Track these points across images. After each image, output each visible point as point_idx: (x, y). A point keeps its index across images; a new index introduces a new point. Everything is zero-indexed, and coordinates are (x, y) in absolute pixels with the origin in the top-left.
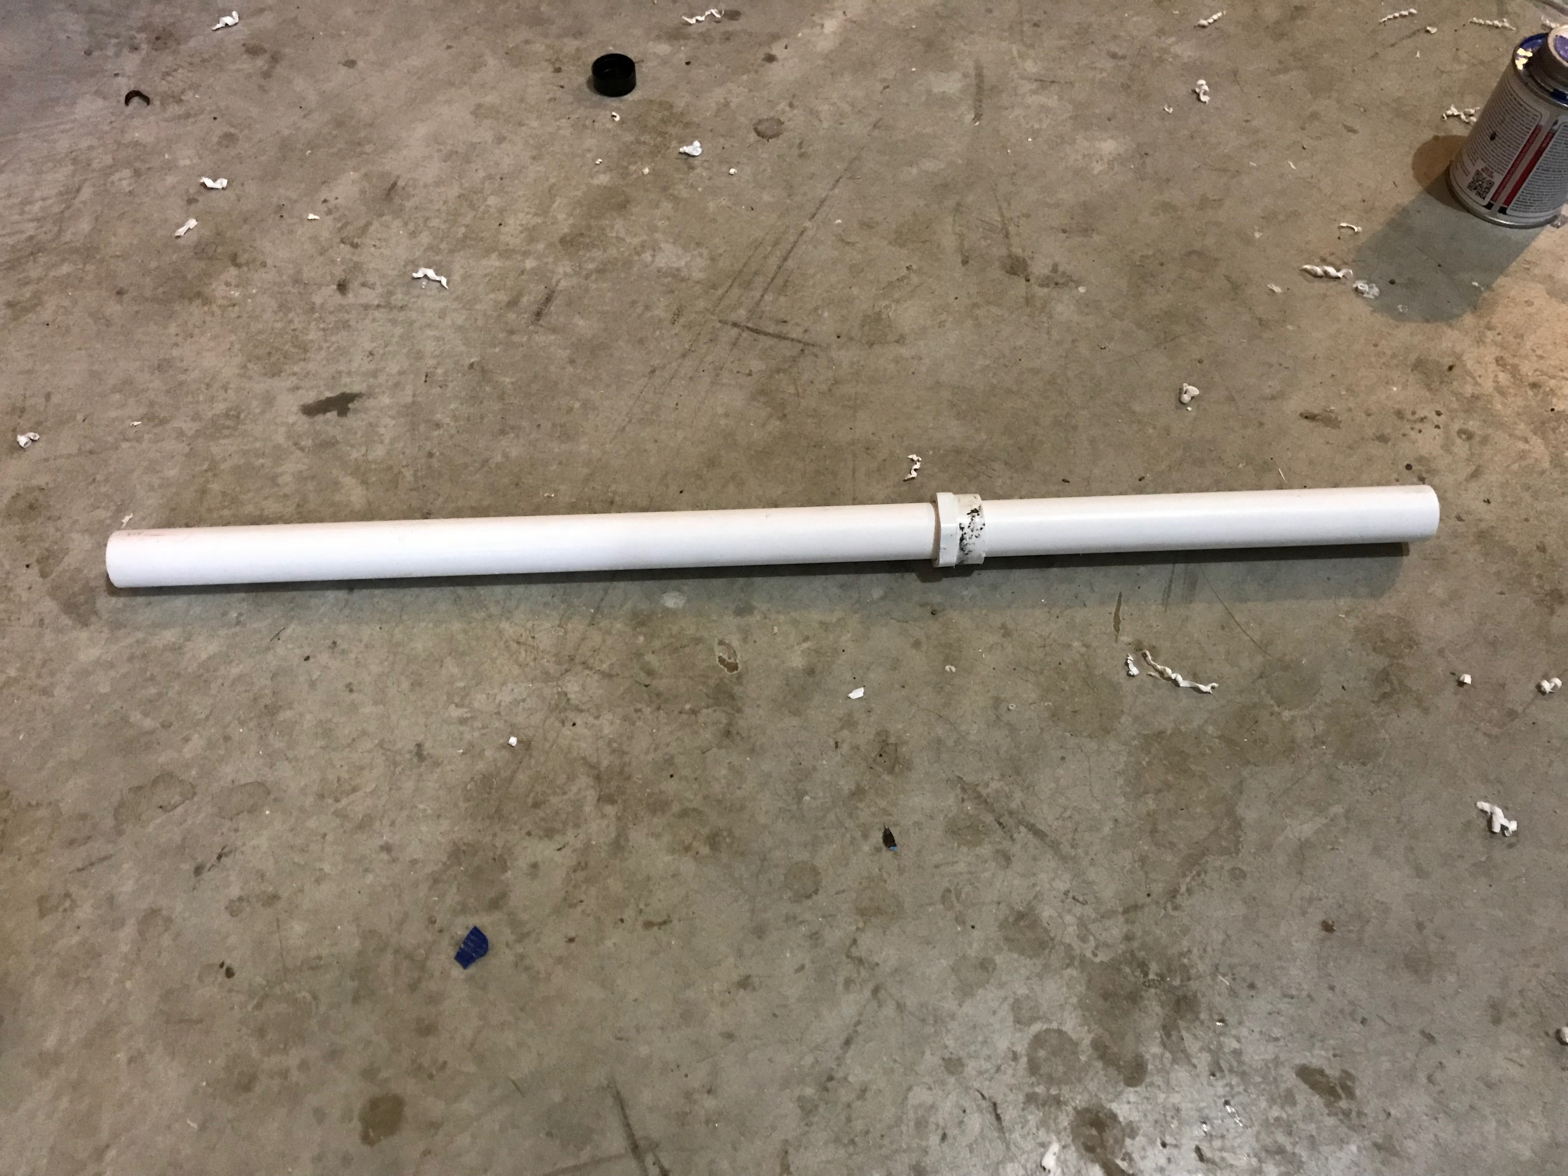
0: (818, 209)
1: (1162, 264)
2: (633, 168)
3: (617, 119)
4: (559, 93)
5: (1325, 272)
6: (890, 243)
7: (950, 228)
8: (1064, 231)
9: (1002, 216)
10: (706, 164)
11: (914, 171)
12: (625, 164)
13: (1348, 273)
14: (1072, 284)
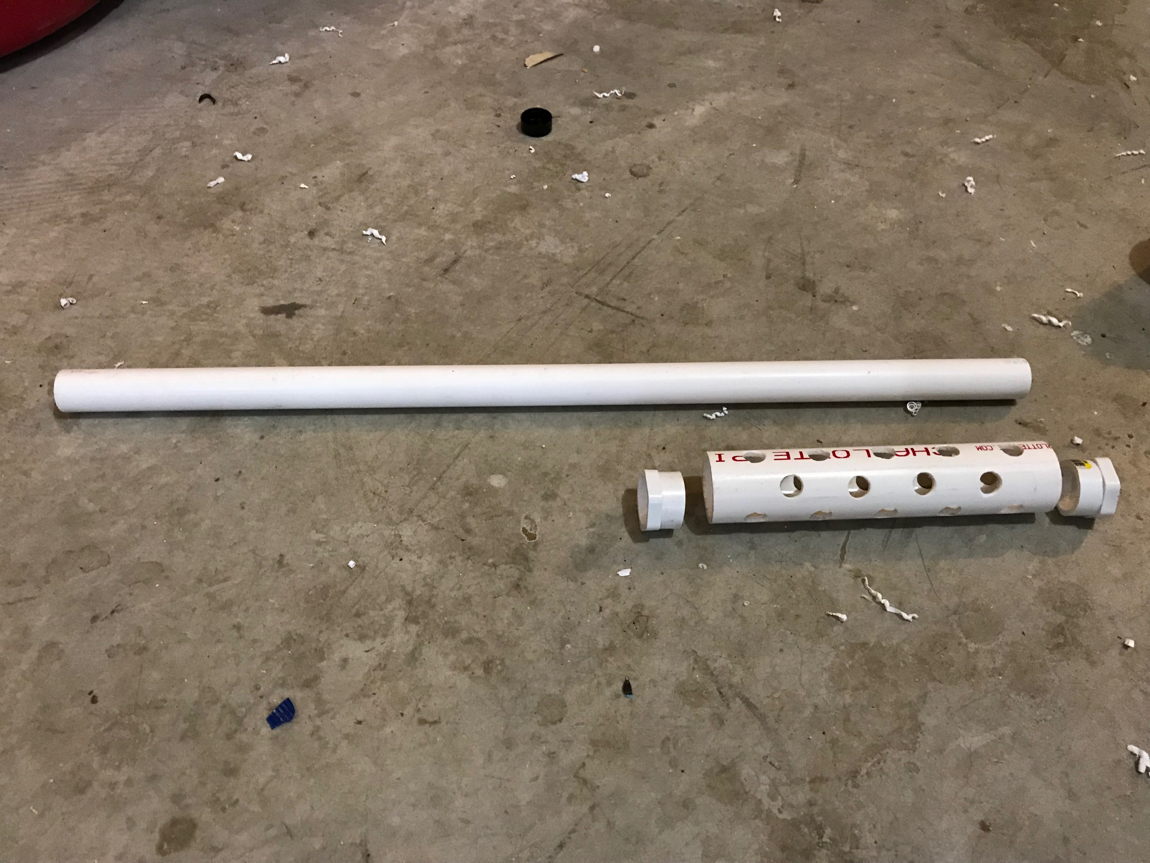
0: (665, 227)
1: (920, 299)
2: (536, 184)
3: (533, 151)
4: (496, 130)
5: (1050, 321)
6: (714, 257)
7: (760, 253)
8: (848, 266)
9: (803, 250)
10: (589, 188)
11: (742, 211)
12: (531, 180)
13: (1068, 324)
14: (849, 304)
